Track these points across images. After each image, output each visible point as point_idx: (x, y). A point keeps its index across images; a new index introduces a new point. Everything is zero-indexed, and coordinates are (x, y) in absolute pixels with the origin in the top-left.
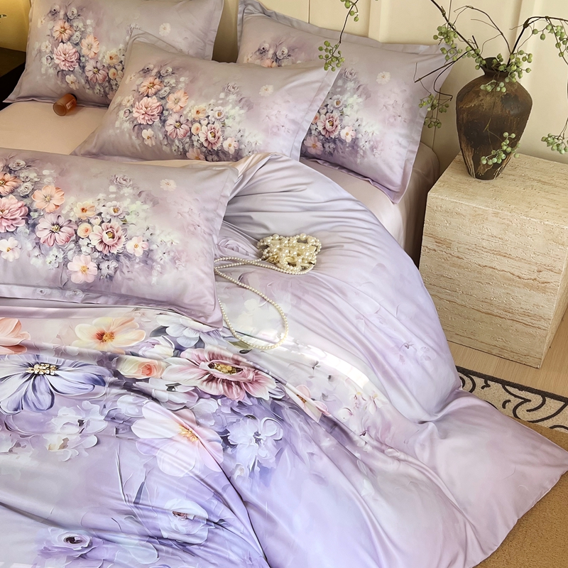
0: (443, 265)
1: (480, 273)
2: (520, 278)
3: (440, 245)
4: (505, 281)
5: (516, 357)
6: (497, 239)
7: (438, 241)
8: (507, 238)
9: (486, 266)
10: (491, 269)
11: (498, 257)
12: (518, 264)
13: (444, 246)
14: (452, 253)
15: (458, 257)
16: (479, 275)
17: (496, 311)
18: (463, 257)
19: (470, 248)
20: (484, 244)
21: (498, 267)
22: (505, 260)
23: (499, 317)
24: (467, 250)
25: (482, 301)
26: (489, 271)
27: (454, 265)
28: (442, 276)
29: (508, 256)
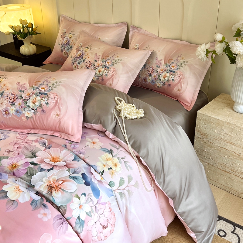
0: (204, 145)
1: (220, 151)
2: (238, 155)
3: (202, 136)
4: (232, 156)
5: (237, 194)
6: (228, 135)
7: (202, 134)
8: (232, 135)
9: (223, 148)
10: (225, 149)
11: (228, 144)
12: (237, 148)
13: (204, 137)
14: (208, 140)
15: (210, 142)
17: (227, 170)
18: (213, 142)
19: (216, 139)
20: (222, 137)
21: (228, 149)
22: (231, 146)
23: (229, 173)
24: (214, 139)
25: (222, 165)
26: (224, 150)
27: (209, 146)
28: (203, 150)
29: (233, 144)
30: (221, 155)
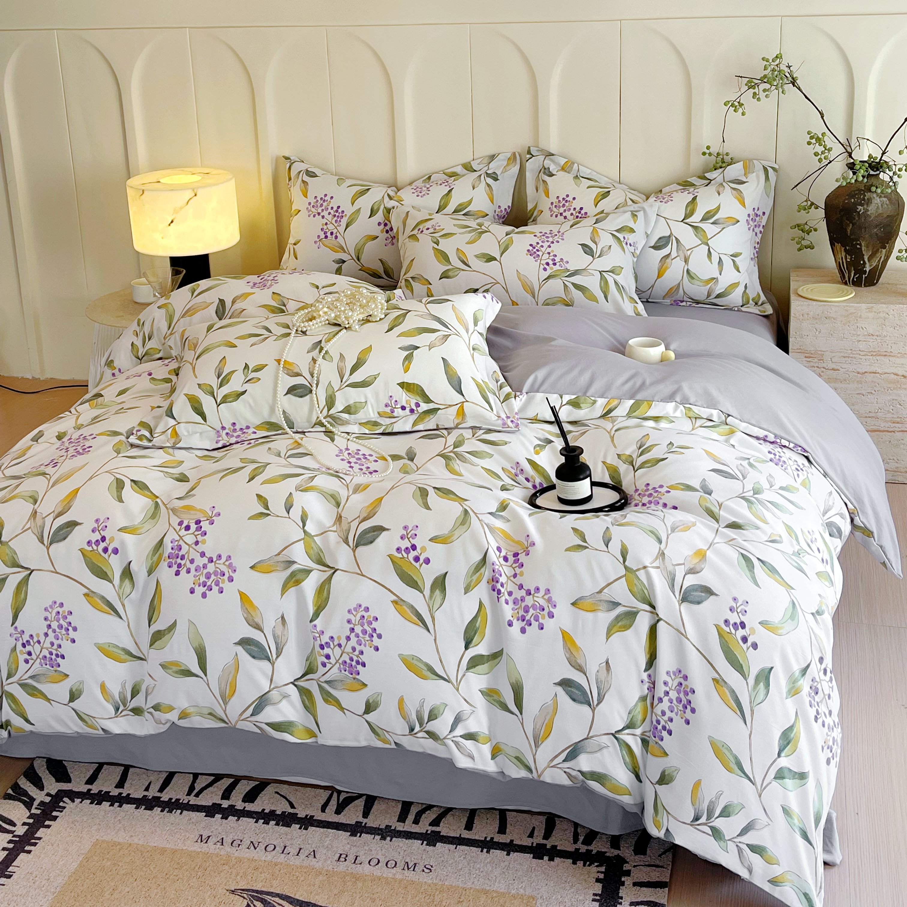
1: (860, 382)
3: (811, 359)
4: (889, 386)
6: (875, 337)
7: (807, 355)
8: (884, 333)
9: (866, 372)
10: (873, 375)
11: (878, 358)
12: (898, 361)
13: (817, 359)
14: (825, 365)
15: (833, 369)
16: (860, 386)
17: (882, 426)
18: (839, 368)
19: (846, 355)
20: (861, 347)
21: (879, 370)
22: (886, 360)
23: (888, 431)
24: (842, 359)
25: (866, 417)
26: (869, 378)
27: (829, 379)
29: (888, 354)
30: (863, 392)
